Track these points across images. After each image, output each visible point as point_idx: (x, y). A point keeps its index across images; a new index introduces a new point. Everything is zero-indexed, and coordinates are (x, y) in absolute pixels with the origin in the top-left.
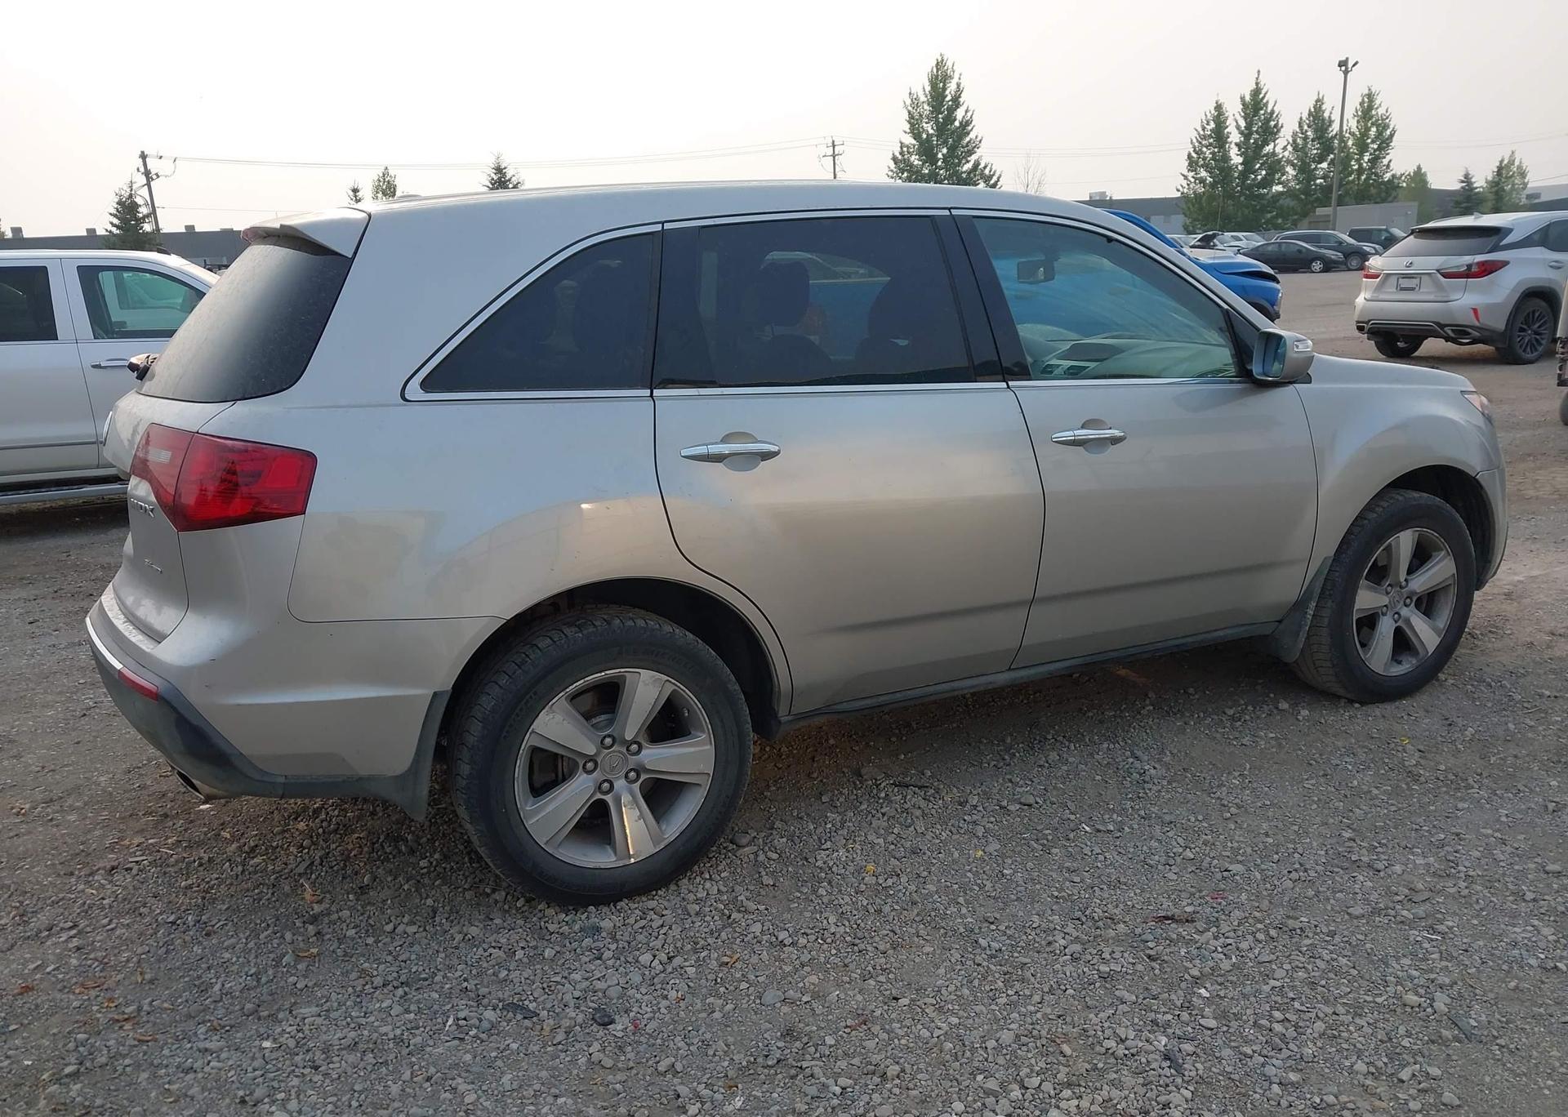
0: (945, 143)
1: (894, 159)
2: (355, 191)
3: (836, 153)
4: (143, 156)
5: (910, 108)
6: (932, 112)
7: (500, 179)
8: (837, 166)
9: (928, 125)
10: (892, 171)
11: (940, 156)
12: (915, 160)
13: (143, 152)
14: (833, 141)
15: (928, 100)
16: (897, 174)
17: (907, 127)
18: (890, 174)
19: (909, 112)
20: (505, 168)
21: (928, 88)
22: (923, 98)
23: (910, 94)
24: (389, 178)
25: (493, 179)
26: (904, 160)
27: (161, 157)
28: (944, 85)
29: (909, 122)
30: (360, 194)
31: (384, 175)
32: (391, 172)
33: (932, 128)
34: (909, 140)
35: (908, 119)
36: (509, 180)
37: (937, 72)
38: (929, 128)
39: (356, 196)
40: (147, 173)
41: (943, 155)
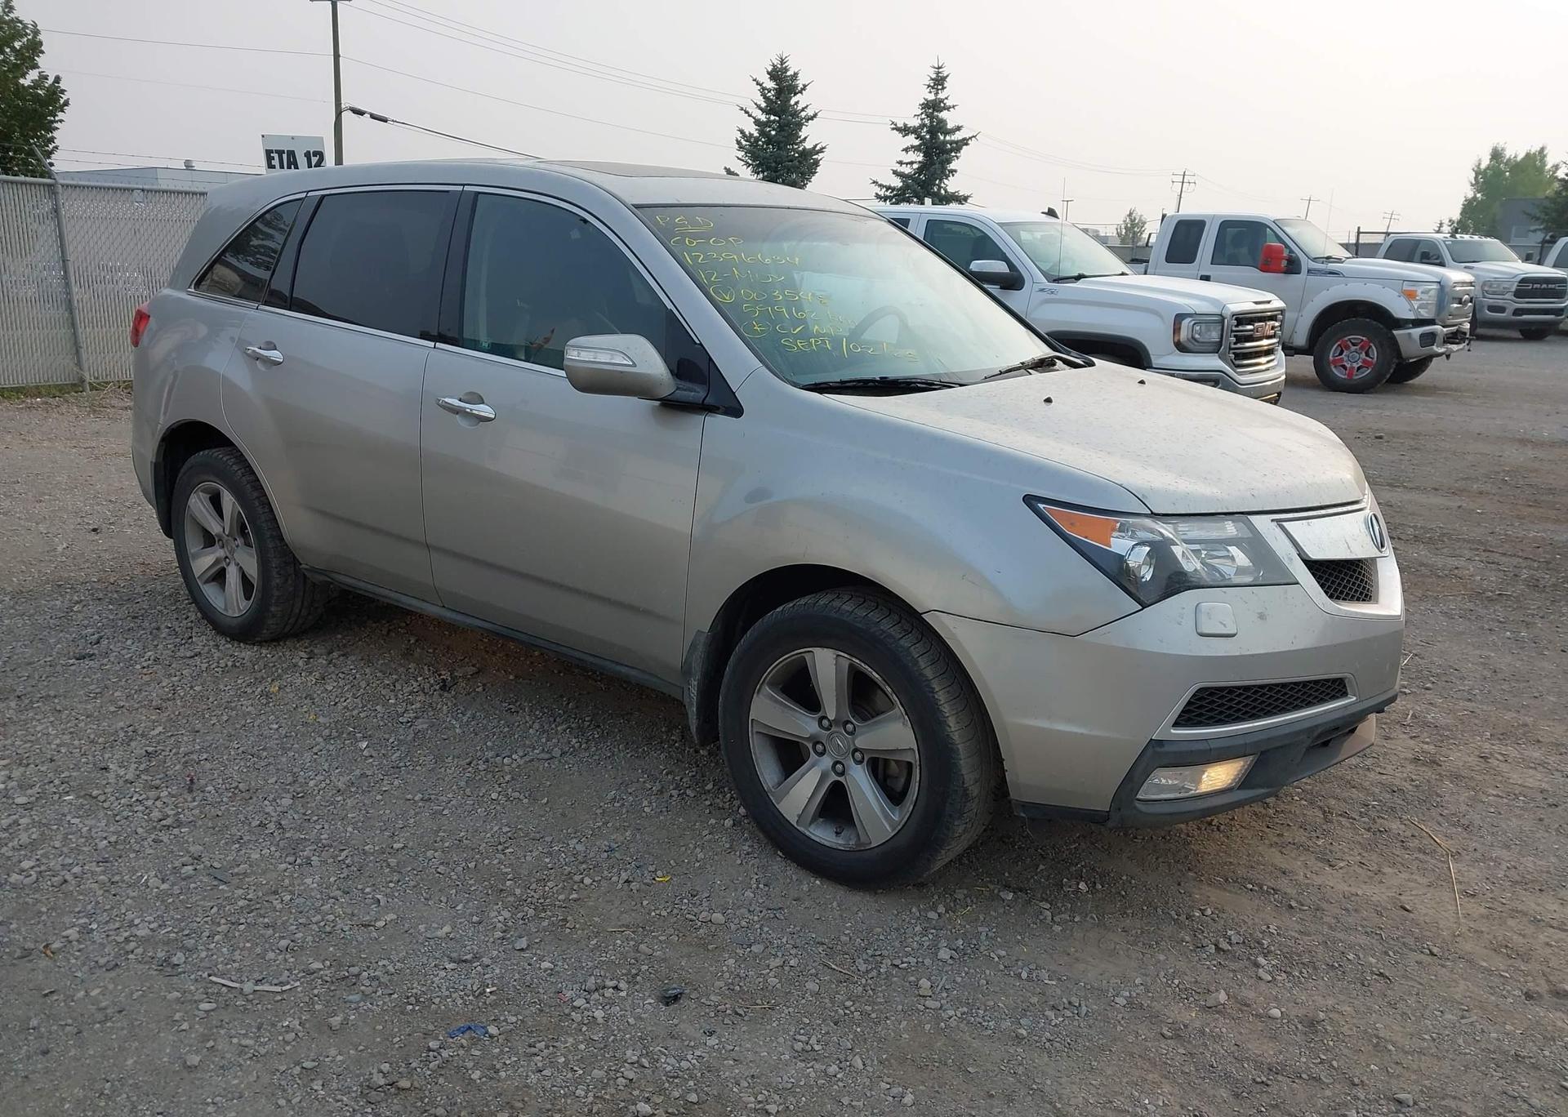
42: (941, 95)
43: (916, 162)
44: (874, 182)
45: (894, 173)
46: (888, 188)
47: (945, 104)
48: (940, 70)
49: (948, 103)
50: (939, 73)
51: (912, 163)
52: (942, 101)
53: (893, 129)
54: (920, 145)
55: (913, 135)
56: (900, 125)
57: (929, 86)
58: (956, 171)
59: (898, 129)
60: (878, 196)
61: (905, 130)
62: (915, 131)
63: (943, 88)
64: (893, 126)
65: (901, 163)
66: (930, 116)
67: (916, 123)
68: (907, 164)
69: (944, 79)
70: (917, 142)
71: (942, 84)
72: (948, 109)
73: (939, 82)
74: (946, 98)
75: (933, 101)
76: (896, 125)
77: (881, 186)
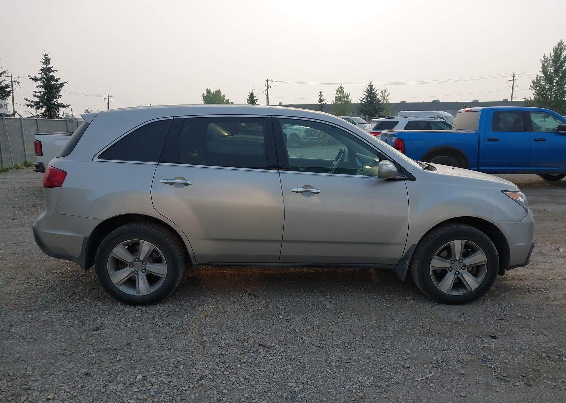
0: (558, 75)
1: (533, 82)
2: (321, 93)
3: (515, 79)
4: (267, 81)
5: (543, 62)
6: (553, 64)
7: (370, 89)
8: (514, 85)
9: (551, 69)
10: (532, 87)
11: (555, 81)
12: (543, 83)
13: (267, 79)
14: (514, 75)
15: (552, 59)
16: (534, 88)
17: (541, 70)
18: (531, 88)
19: (543, 64)
20: (373, 85)
21: (553, 54)
22: (550, 58)
23: (544, 56)
24: (342, 88)
25: (368, 89)
26: (538, 83)
27: (272, 81)
28: (561, 52)
29: (542, 68)
30: (322, 94)
31: (340, 86)
32: (343, 86)
33: (553, 70)
34: (541, 75)
35: (542, 66)
36: (374, 89)
37: (558, 47)
38: (551, 70)
39: (321, 94)
40: (268, 86)
41: (556, 81)
42: (49, 66)
43: (42, 92)
44: (25, 99)
45: (33, 96)
46: (32, 102)
47: (51, 70)
48: (47, 56)
49: (53, 69)
50: (46, 57)
51: (40, 92)
52: (50, 68)
53: (30, 79)
54: (43, 85)
55: (40, 81)
56: (33, 77)
57: (43, 62)
58: (61, 95)
59: (33, 79)
60: (27, 105)
61: (36, 79)
62: (40, 80)
63: (49, 63)
64: (29, 77)
65: (35, 92)
66: (46, 74)
67: (39, 76)
68: (38, 92)
69: (49, 60)
70: (42, 84)
71: (49, 62)
72: (54, 71)
73: (47, 61)
74: (52, 67)
75: (46, 68)
76: (31, 77)
77: (29, 101)
